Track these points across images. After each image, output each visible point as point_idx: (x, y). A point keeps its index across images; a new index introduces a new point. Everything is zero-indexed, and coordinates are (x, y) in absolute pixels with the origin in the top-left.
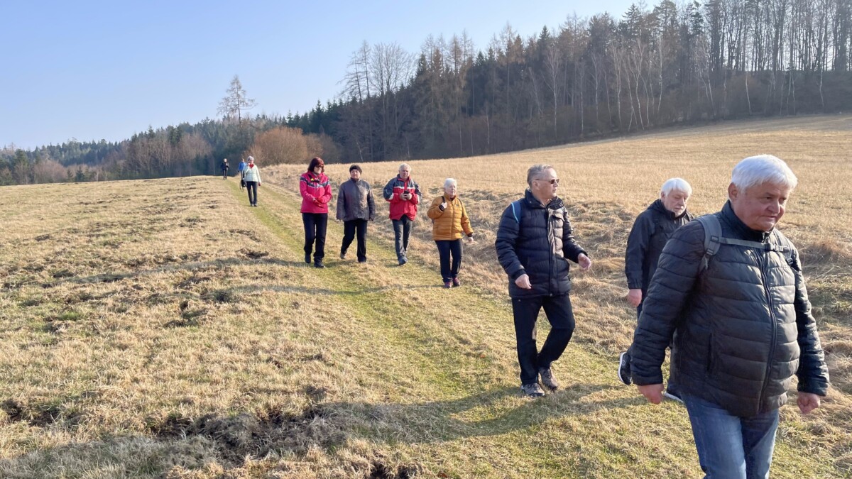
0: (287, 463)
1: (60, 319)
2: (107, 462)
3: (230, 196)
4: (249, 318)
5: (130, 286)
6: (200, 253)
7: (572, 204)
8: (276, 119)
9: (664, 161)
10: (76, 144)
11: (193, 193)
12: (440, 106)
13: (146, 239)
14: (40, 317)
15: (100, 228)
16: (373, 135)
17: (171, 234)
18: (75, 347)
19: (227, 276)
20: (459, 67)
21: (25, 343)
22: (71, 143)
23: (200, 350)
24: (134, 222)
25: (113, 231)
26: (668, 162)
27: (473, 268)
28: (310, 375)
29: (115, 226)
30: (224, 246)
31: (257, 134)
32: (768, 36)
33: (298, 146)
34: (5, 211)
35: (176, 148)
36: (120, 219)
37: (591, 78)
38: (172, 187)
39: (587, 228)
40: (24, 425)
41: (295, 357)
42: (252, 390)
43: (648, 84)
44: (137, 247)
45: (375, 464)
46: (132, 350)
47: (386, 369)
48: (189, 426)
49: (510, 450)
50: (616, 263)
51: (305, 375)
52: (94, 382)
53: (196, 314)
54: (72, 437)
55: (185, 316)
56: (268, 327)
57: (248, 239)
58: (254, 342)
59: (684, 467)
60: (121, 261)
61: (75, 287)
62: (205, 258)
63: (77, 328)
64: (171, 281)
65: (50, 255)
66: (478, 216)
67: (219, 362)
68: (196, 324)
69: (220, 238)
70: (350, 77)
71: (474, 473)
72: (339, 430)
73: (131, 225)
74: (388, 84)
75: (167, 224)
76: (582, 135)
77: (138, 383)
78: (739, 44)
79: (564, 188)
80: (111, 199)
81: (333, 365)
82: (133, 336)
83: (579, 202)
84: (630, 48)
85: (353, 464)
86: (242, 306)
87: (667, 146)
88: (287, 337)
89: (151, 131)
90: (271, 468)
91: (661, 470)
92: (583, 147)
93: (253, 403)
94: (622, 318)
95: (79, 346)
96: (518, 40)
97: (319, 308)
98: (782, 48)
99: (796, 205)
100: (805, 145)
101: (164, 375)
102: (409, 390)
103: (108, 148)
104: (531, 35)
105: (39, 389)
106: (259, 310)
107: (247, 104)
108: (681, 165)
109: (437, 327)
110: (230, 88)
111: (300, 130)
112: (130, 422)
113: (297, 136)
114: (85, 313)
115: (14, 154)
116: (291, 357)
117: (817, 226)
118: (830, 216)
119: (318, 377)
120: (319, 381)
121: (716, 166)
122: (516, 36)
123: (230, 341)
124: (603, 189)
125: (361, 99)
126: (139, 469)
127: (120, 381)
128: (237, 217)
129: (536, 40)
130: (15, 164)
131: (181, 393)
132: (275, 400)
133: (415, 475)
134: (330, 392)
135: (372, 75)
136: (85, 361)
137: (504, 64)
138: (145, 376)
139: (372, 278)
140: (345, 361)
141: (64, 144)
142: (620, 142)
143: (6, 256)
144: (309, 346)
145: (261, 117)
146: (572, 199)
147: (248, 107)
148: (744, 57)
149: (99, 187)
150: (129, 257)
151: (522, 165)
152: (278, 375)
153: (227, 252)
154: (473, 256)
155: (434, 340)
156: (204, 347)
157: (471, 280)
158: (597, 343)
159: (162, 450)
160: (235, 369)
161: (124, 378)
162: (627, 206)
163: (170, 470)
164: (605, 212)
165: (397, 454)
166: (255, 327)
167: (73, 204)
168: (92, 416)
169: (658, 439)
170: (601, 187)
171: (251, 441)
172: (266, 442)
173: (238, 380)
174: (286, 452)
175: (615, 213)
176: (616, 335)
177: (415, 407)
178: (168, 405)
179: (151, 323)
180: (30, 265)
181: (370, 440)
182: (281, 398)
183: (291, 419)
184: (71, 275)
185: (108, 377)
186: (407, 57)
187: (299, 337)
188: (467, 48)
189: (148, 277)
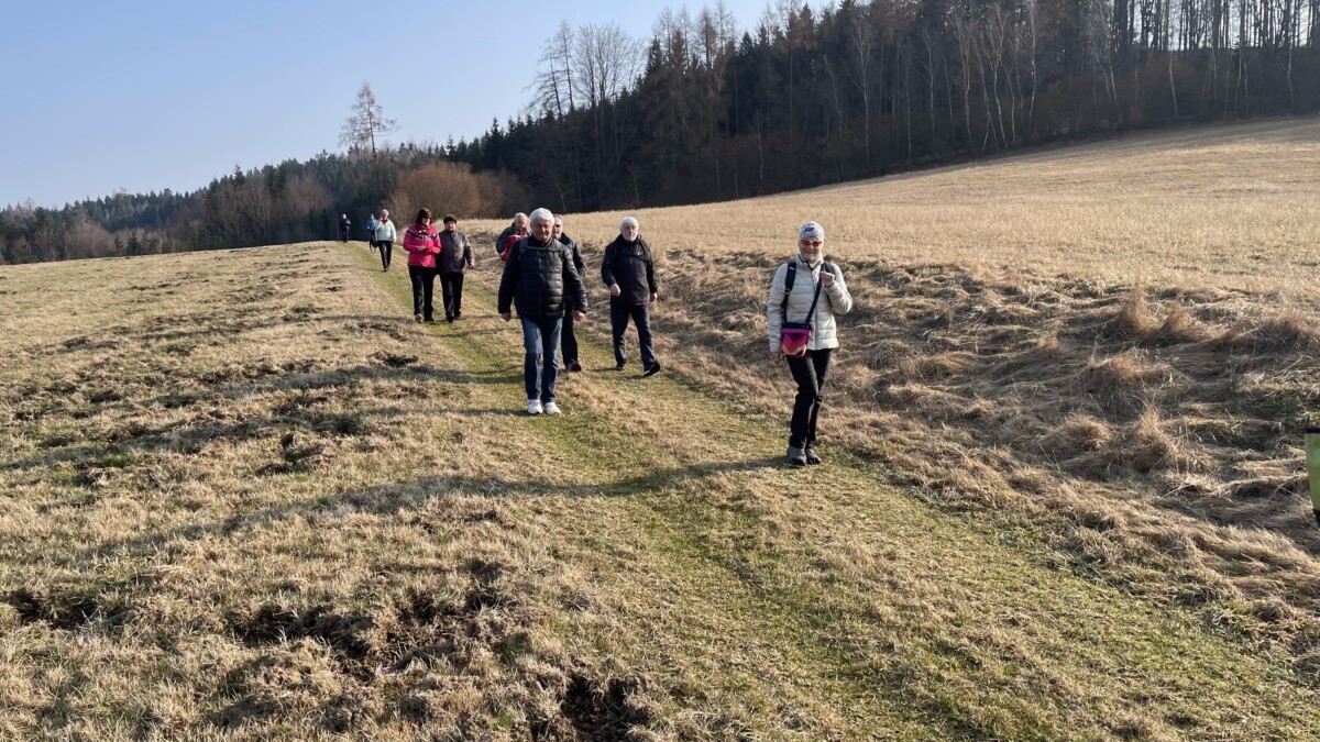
0: (438, 678)
1: (99, 466)
2: (165, 681)
3: (361, 272)
4: (386, 458)
5: (205, 414)
6: (312, 361)
7: (887, 269)
8: (430, 149)
9: (1038, 197)
10: (126, 197)
11: (305, 267)
12: (684, 122)
13: (231, 341)
14: (69, 463)
15: (163, 325)
16: (581, 170)
17: (269, 332)
18: (121, 507)
19: (354, 395)
20: (713, 58)
21: (46, 503)
22: (118, 196)
23: (310, 508)
24: (214, 314)
25: (182, 330)
26: (1043, 199)
27: (734, 374)
28: (477, 543)
29: (186, 321)
30: (350, 348)
31: (401, 174)
33: (465, 191)
34: (18, 302)
35: (278, 199)
36: (192, 311)
37: (923, 70)
38: (270, 259)
39: (913, 306)
40: (42, 627)
41: (455, 516)
42: (388, 568)
43: (1013, 76)
44: (218, 353)
45: (573, 676)
46: (207, 511)
47: (596, 531)
48: (293, 624)
49: (784, 653)
50: (958, 360)
51: (469, 543)
52: (149, 559)
53: (306, 453)
54: (114, 644)
55: (290, 457)
56: (418, 472)
57: (388, 338)
58: (392, 495)
59: (1055, 674)
60: (193, 375)
61: (123, 417)
62: (320, 368)
63: (125, 479)
64: (269, 404)
65: (85, 369)
66: (742, 293)
67: (339, 527)
68: (305, 469)
69: (344, 336)
70: (542, 79)
71: (727, 689)
72: (519, 627)
73: (209, 319)
74: (602, 89)
75: (264, 317)
76: (909, 161)
77: (215, 560)
78: (1158, 7)
79: (878, 245)
80: (179, 282)
81: (513, 527)
82: (210, 490)
83: (901, 267)
84: (985, 19)
85: (539, 677)
86: (374, 440)
87: (1043, 174)
88: (444, 486)
89: (239, 174)
90: (414, 687)
91: (1019, 679)
92: (910, 180)
93: (389, 587)
94: (964, 445)
95: (128, 505)
96: (806, 11)
97: (494, 441)
98: (1227, 12)
99: (1247, 261)
100: (1264, 165)
101: (255, 548)
102: (629, 564)
103: (174, 203)
105: (66, 572)
106: (402, 446)
107: (384, 127)
108: (1065, 203)
110: (357, 104)
111: (468, 167)
112: (201, 620)
113: (464, 176)
114: (137, 455)
115: (32, 215)
116: (449, 517)
117: (1277, 293)
118: (1297, 277)
119: (489, 546)
120: (491, 553)
121: (1120, 202)
123: (355, 494)
124: (940, 245)
125: (560, 114)
126: (215, 690)
127: (188, 558)
128: (371, 303)
129: (835, 12)
130: (33, 231)
131: (281, 574)
132: (423, 582)
133: (635, 693)
134: (507, 569)
135: (576, 75)
136: (136, 528)
137: (785, 51)
138: (226, 549)
140: (531, 522)
141: (107, 198)
142: (969, 169)
143: (19, 371)
144: (477, 499)
145: (407, 146)
146: (890, 262)
147: (387, 133)
148: (1166, 27)
149: (162, 263)
150: (206, 369)
151: (814, 210)
152: (427, 544)
153: (354, 358)
154: (735, 355)
156: (316, 503)
157: (730, 392)
158: (925, 485)
159: (249, 661)
160: (364, 537)
161: (194, 553)
162: (975, 270)
163: (260, 691)
164: (941, 280)
165: (608, 661)
166: (394, 472)
167: (122, 290)
168: (146, 612)
169: (1016, 632)
170: (937, 242)
171: (386, 645)
172: (408, 646)
173: (367, 552)
174: (438, 661)
175: (957, 281)
176: (955, 472)
177: (639, 590)
178: (261, 593)
179: (237, 468)
180: (56, 385)
181: (568, 642)
182: (432, 580)
183: (449, 611)
184: (117, 398)
185: (171, 552)
186: (630, 45)
187: (462, 486)
188: (725, 28)
189: (234, 399)
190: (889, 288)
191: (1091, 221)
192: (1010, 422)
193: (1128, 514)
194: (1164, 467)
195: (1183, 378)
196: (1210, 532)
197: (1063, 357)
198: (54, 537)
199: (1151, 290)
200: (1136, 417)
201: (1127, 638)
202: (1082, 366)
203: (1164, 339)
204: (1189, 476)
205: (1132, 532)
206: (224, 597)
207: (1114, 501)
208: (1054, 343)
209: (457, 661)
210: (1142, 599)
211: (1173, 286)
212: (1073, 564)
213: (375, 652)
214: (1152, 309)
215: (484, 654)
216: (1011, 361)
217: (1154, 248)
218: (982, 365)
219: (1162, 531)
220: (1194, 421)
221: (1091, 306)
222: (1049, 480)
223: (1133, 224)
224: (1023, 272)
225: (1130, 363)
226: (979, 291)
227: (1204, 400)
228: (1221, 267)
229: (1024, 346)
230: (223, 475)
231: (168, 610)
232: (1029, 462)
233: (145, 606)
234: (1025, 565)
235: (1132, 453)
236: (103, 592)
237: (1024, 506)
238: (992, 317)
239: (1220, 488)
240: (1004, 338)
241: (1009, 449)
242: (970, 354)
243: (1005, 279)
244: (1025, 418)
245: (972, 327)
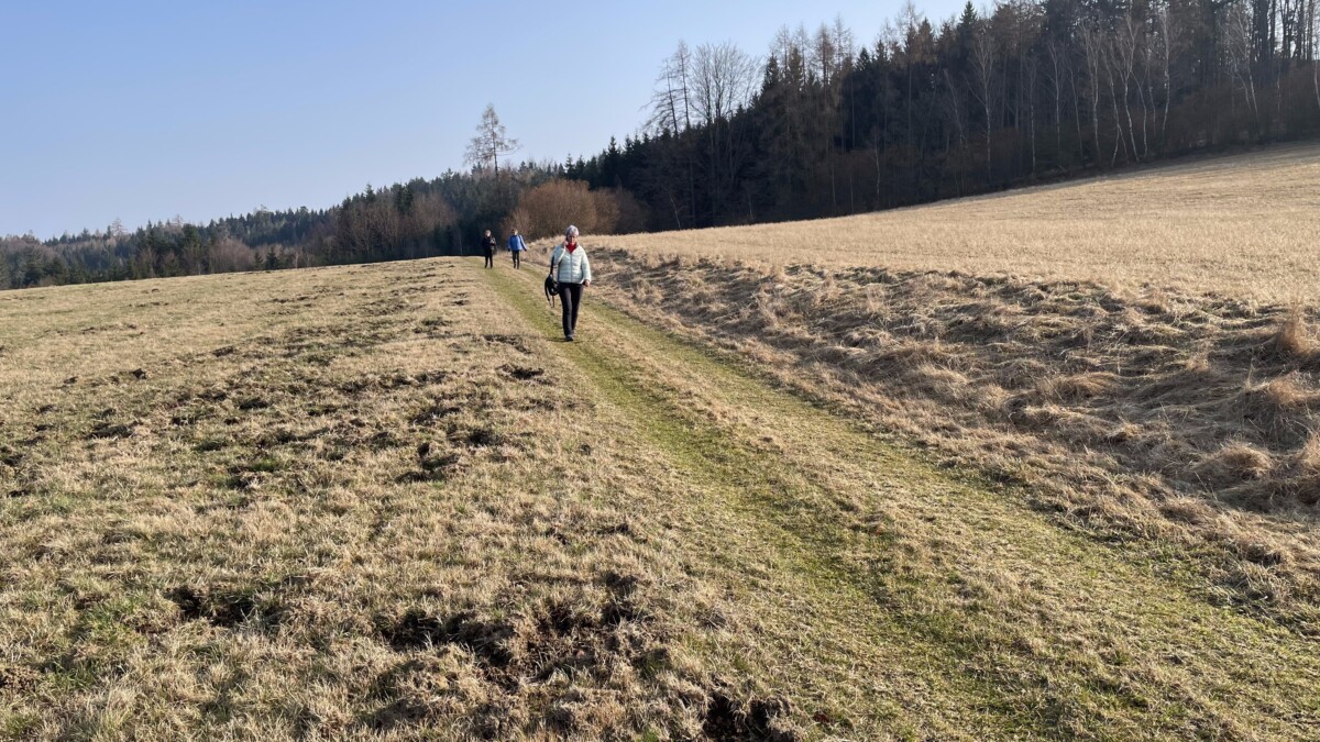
0: (581, 690)
1: (251, 470)
2: (320, 681)
3: (485, 286)
4: (519, 469)
5: (347, 422)
6: (444, 372)
7: (1021, 286)
8: (549, 168)
9: (1174, 212)
10: (266, 215)
11: (431, 283)
12: (799, 136)
13: (367, 352)
14: (223, 466)
15: (303, 337)
16: (696, 187)
17: (399, 343)
18: (272, 510)
19: (485, 406)
20: (830, 75)
21: (203, 504)
22: (259, 213)
23: (448, 516)
24: (349, 326)
25: (321, 341)
26: (1180, 214)
27: (859, 392)
28: (610, 556)
29: (324, 332)
30: (477, 360)
31: (522, 191)
33: (583, 208)
34: (170, 313)
35: (406, 216)
36: (329, 323)
37: (1048, 82)
38: (401, 275)
39: (1047, 325)
40: (204, 624)
41: (587, 528)
42: (525, 578)
43: (1145, 87)
44: (355, 363)
45: (714, 695)
46: (353, 516)
47: (727, 548)
49: (930, 683)
50: (1099, 381)
51: (603, 556)
52: (300, 561)
53: (442, 462)
54: (271, 643)
55: (426, 465)
56: (547, 482)
57: (514, 350)
58: (526, 505)
59: (1226, 718)
60: (333, 384)
61: (271, 424)
62: (451, 380)
63: (275, 484)
64: (405, 414)
65: (234, 377)
66: (864, 309)
67: (477, 535)
68: (442, 477)
69: (473, 349)
70: (660, 98)
71: (872, 717)
72: (658, 642)
73: (346, 331)
74: (718, 106)
75: (396, 329)
76: (1033, 176)
77: (361, 564)
78: (1301, 15)
79: (1006, 261)
80: (316, 295)
81: (645, 541)
82: (353, 495)
83: (1033, 284)
84: (1114, 30)
85: (681, 695)
86: (507, 450)
87: (1178, 188)
88: (575, 497)
89: (370, 192)
90: (558, 698)
92: (1035, 195)
93: (528, 597)
94: (1110, 470)
95: (279, 508)
96: (926, 26)
97: (621, 454)
101: (398, 553)
102: (763, 583)
103: (310, 220)
105: (224, 571)
106: (532, 457)
107: (506, 147)
109: (803, 484)
110: (482, 124)
111: (585, 184)
112: (351, 622)
113: (581, 193)
114: (285, 460)
115: (180, 231)
116: (582, 528)
119: (622, 559)
120: (625, 566)
122: (921, 20)
123: (490, 504)
124: (1072, 261)
125: (676, 132)
126: (367, 691)
127: (336, 561)
128: (496, 317)
129: (955, 26)
130: (181, 246)
131: (424, 580)
132: (560, 593)
133: (778, 716)
134: (642, 583)
135: (692, 94)
136: (286, 531)
137: (903, 65)
138: (371, 554)
139: (699, 408)
140: (662, 536)
141: (249, 215)
142: (1098, 183)
143: (174, 379)
144: (608, 511)
145: (527, 165)
146: (1020, 279)
147: (509, 152)
149: (299, 277)
150: (344, 379)
152: (563, 556)
153: (483, 370)
154: (859, 372)
155: (799, 505)
156: (454, 512)
157: (856, 410)
158: (1070, 512)
159: (399, 664)
160: (500, 546)
161: (341, 557)
162: (1114, 288)
163: (412, 694)
164: (1077, 298)
165: (749, 682)
166: (527, 483)
167: (265, 302)
169: (1180, 671)
170: (1068, 258)
171: (526, 655)
172: (549, 657)
173: (505, 561)
174: (579, 673)
175: (1094, 299)
176: (1100, 498)
177: (774, 610)
178: (406, 598)
179: (378, 475)
180: (208, 392)
181: (706, 660)
182: (569, 591)
183: (586, 623)
184: (264, 405)
185: (320, 554)
186: (747, 63)
187: (592, 499)
188: (843, 44)
189: (371, 408)
190: (1021, 305)
192: (1159, 448)
193: (1295, 549)
197: (1214, 380)
198: (212, 537)
199: (1309, 310)
200: (1300, 445)
201: (1301, 682)
202: (1237, 389)
205: (1302, 568)
206: (371, 601)
207: (1279, 534)
208: (1205, 365)
210: (1315, 640)
213: (517, 661)
214: (1312, 330)
216: (1157, 383)
218: (1125, 387)
221: (1243, 327)
222: (1205, 510)
224: (1166, 290)
225: (1290, 387)
226: (1120, 309)
229: (1170, 368)
230: (366, 481)
232: (1182, 490)
234: (1184, 599)
235: (1295, 483)
236: (259, 592)
237: (1179, 537)
238: (1134, 337)
240: (1149, 359)
241: (1159, 476)
242: (1112, 375)
243: (1147, 298)
244: (1176, 443)
245: (1113, 346)
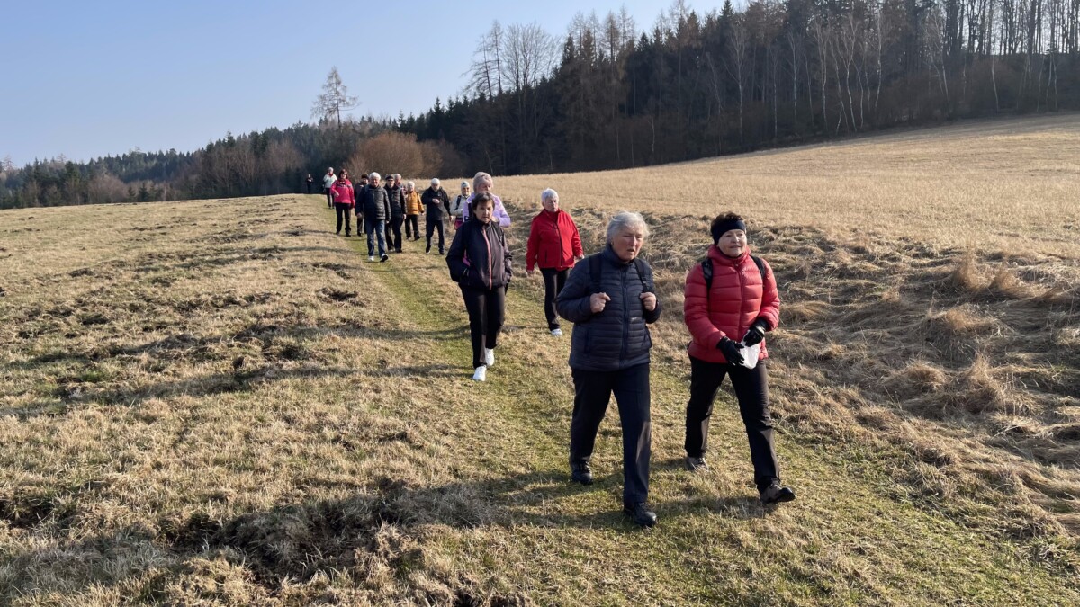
0: (336, 591)
1: (77, 381)
3: (320, 220)
4: (319, 381)
5: (174, 337)
6: (269, 294)
7: (757, 230)
8: (384, 122)
9: (881, 172)
11: (275, 216)
12: (591, 104)
13: (206, 275)
14: (53, 377)
16: (507, 141)
19: (300, 324)
20: (616, 53)
21: (27, 412)
22: (133, 154)
23: (248, 424)
25: (167, 264)
26: (886, 173)
28: (388, 461)
29: (171, 258)
30: (302, 284)
31: (361, 141)
32: (1021, 9)
33: (411, 157)
34: (40, 238)
35: (261, 159)
36: (179, 249)
37: (788, 66)
38: (249, 208)
40: (2, 527)
41: (372, 436)
42: (306, 482)
43: (863, 73)
44: (194, 285)
45: (460, 593)
46: (161, 424)
48: (217, 533)
50: (814, 308)
51: (381, 461)
52: (103, 467)
53: (252, 375)
55: (238, 377)
56: (343, 394)
57: (335, 276)
58: (320, 414)
60: (170, 303)
61: (106, 338)
62: (275, 301)
63: (96, 393)
64: (228, 330)
65: (83, 295)
67: (270, 442)
68: (249, 389)
69: (299, 274)
70: (477, 67)
72: (415, 543)
73: (192, 257)
74: (525, 76)
75: (236, 256)
76: (775, 140)
77: (159, 470)
78: (983, 19)
79: (747, 208)
80: (172, 224)
81: (421, 447)
82: (165, 405)
83: (767, 227)
84: (840, 26)
85: (428, 593)
86: (312, 364)
87: (886, 153)
88: (364, 407)
92: (775, 156)
93: (306, 501)
94: (818, 383)
95: (94, 417)
96: (693, 17)
97: (414, 368)
98: (1040, 25)
99: (1060, 230)
101: (195, 459)
103: (178, 161)
104: (710, 11)
105: (32, 476)
106: (333, 371)
107: (347, 103)
108: (904, 177)
109: (567, 394)
111: (414, 137)
112: (137, 526)
113: (410, 144)
114: (111, 371)
115: (63, 167)
116: (366, 436)
119: (397, 465)
120: (398, 471)
121: (951, 178)
122: (690, 12)
123: (289, 413)
124: (799, 210)
125: (491, 96)
127: (137, 467)
129: (716, 18)
130: (64, 180)
131: (213, 484)
132: (336, 497)
134: (411, 487)
135: (504, 65)
136: (97, 438)
137: (675, 48)
138: (170, 460)
140: (438, 443)
141: (124, 155)
142: (824, 148)
143: (29, 296)
144: (392, 420)
145: (366, 119)
146: (757, 223)
147: (350, 108)
148: (990, 35)
149: (161, 209)
150: (181, 298)
151: (695, 178)
152: (344, 461)
153: (305, 292)
155: (561, 413)
156: (254, 420)
159: (172, 567)
160: (290, 452)
161: (142, 463)
162: (829, 232)
163: (175, 599)
164: (800, 239)
165: (492, 578)
166: (325, 394)
167: (126, 230)
168: (90, 517)
170: (797, 207)
171: (296, 556)
172: (315, 558)
173: (291, 466)
174: (339, 574)
175: (813, 241)
176: (809, 407)
178: (193, 502)
180: (57, 308)
181: (458, 558)
182: (344, 494)
183: (355, 525)
184: (104, 321)
185: (124, 460)
186: (549, 41)
187: (381, 408)
188: (626, 29)
189: (199, 325)
190: (756, 245)
191: (926, 193)
192: (858, 364)
193: (962, 452)
194: (994, 409)
195: (1009, 330)
196: (1035, 470)
197: (904, 309)
198: (27, 444)
199: (979, 253)
200: (969, 364)
201: (964, 570)
202: (921, 317)
203: (992, 296)
204: (1016, 419)
205: (966, 469)
206: (161, 505)
207: (949, 438)
208: (897, 297)
209: (356, 574)
210: (977, 532)
211: (999, 250)
212: (913, 497)
213: (287, 561)
214: (981, 269)
215: (380, 569)
216: (859, 311)
217: (980, 217)
218: (834, 314)
219: (992, 468)
220: (1021, 369)
221: (928, 265)
222: (892, 418)
223: (962, 196)
224: (870, 234)
225: (963, 316)
226: (832, 249)
227: (1028, 351)
228: (1038, 234)
229: (870, 298)
231: (110, 516)
232: (874, 401)
233: (90, 512)
234: (871, 495)
235: (964, 396)
236: (59, 496)
237: (870, 441)
238: (843, 273)
239: (1043, 430)
240: (853, 290)
241: (857, 388)
242: (824, 303)
243: (854, 240)
244: (872, 361)
245: (826, 280)
